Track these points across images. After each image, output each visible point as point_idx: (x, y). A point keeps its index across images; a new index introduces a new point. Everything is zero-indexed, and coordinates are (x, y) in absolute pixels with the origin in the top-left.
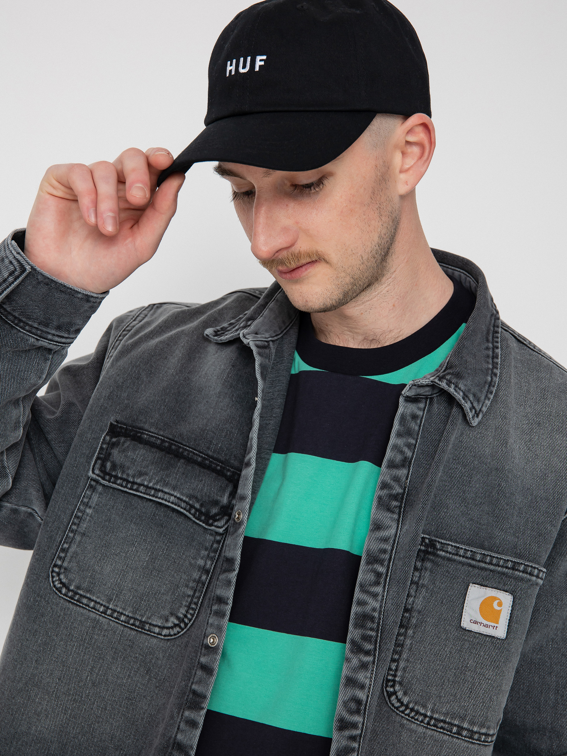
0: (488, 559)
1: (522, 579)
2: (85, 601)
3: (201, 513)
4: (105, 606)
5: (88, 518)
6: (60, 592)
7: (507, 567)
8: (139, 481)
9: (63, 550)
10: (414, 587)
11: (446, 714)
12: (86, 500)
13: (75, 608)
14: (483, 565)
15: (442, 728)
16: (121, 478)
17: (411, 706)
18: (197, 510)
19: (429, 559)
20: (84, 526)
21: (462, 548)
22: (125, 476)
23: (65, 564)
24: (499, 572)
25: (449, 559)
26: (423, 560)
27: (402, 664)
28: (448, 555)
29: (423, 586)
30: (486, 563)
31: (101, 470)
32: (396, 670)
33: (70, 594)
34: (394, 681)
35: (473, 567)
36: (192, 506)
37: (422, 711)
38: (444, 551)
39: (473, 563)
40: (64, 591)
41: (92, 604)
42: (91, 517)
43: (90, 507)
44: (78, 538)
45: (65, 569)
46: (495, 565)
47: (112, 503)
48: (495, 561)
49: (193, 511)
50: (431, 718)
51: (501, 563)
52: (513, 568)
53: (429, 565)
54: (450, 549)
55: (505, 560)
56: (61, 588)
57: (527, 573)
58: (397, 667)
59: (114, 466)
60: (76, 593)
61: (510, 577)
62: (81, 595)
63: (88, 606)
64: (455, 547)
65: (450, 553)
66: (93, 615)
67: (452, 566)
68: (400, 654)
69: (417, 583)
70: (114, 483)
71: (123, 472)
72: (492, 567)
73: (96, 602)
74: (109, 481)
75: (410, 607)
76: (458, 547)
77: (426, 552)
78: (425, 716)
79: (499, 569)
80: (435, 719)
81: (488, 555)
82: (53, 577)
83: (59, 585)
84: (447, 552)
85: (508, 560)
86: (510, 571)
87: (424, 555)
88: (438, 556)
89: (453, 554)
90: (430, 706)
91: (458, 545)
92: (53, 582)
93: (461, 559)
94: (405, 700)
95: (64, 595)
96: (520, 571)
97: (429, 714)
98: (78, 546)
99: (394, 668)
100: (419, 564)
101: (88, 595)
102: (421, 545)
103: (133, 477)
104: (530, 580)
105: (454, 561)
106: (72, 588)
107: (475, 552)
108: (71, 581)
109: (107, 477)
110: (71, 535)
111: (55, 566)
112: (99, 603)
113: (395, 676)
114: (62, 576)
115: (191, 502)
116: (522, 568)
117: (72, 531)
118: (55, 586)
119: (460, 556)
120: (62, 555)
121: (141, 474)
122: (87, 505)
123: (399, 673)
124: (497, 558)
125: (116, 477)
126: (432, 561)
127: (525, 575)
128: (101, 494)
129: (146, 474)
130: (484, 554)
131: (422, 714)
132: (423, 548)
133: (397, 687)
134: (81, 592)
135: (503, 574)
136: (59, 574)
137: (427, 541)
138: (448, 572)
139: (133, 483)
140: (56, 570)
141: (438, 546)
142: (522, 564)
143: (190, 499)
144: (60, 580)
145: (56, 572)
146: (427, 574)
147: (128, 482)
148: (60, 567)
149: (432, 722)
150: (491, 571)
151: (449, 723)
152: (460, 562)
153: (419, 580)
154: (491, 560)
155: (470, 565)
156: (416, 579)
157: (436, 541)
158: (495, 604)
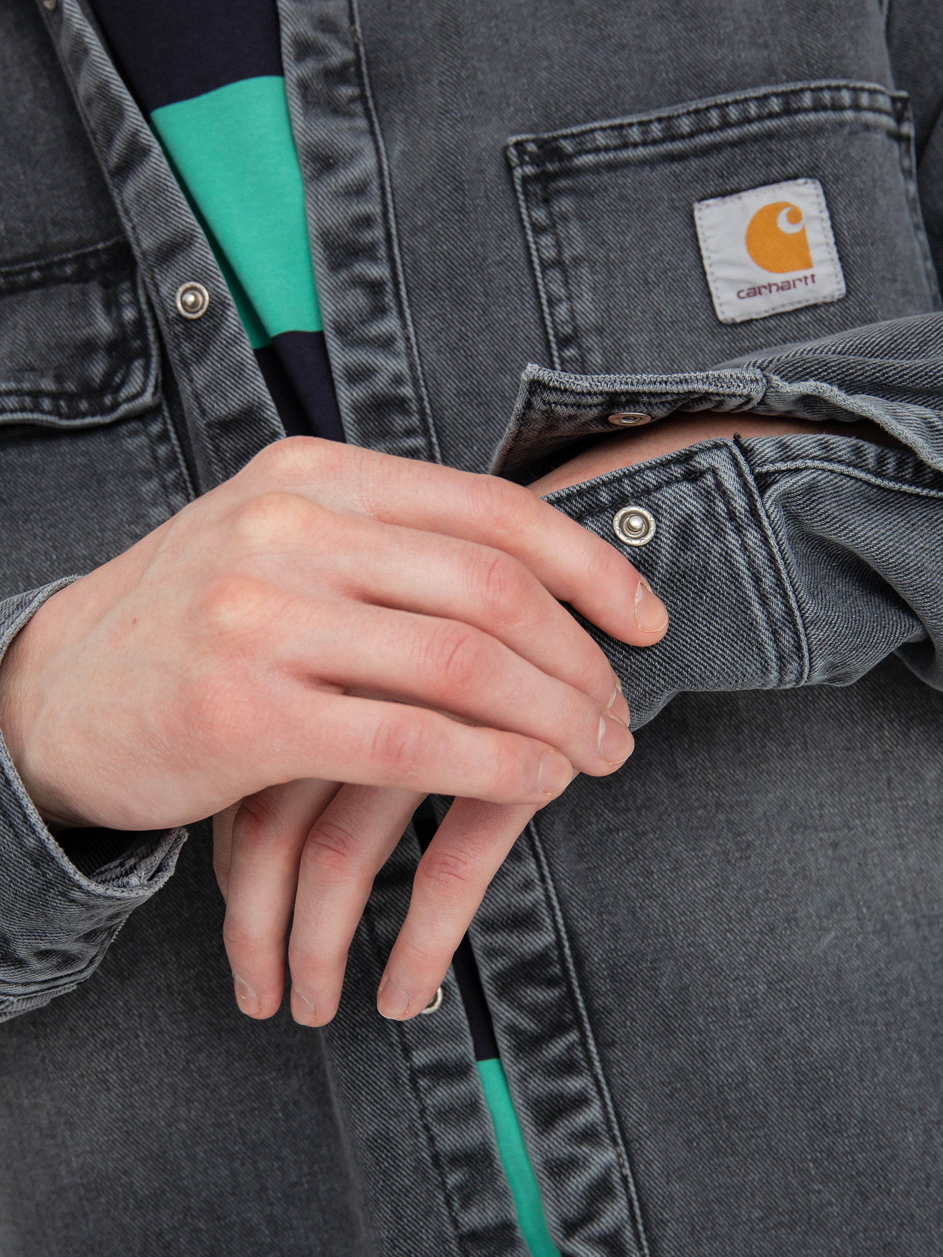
0: (714, 117)
1: (819, 130)
3: (71, 398)
7: (771, 116)
10: (556, 274)
14: (706, 139)
18: (55, 396)
19: (560, 192)
21: (631, 125)
25: (611, 167)
26: (546, 201)
28: (603, 157)
29: (577, 261)
30: (711, 130)
35: (682, 156)
36: (36, 394)
38: (588, 152)
39: (678, 146)
46: (739, 123)
48: (733, 113)
49: (46, 404)
52: (787, 111)
53: (565, 204)
54: (601, 139)
55: (757, 99)
57: (824, 108)
61: (789, 137)
64: (612, 128)
65: (607, 149)
67: (628, 180)
69: (558, 263)
72: (732, 133)
75: (568, 330)
76: (621, 127)
77: (544, 178)
79: (755, 128)
81: (708, 109)
84: (597, 150)
85: (766, 97)
86: (785, 121)
87: (545, 188)
88: (579, 171)
89: (616, 148)
91: (617, 121)
93: (641, 152)
96: (806, 111)
100: (540, 215)
102: (522, 164)
104: (841, 124)
105: (627, 164)
107: (669, 118)
115: (26, 386)
116: (807, 100)
119: (635, 145)
124: (736, 102)
126: (572, 191)
127: (823, 116)
130: (697, 111)
132: (529, 170)
135: (769, 135)
137: (532, 147)
138: (622, 198)
141: (568, 146)
142: (802, 90)
143: (18, 381)
146: (574, 228)
150: (733, 144)
152: (643, 162)
153: (560, 253)
154: (724, 117)
155: (671, 158)
156: (550, 254)
157: (556, 139)
158: (784, 225)
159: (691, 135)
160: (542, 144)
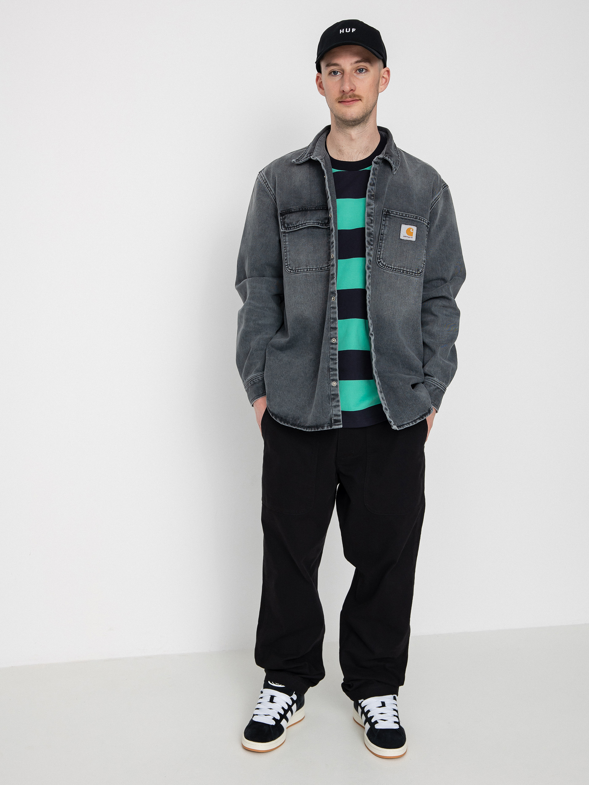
0: (408, 216)
1: (419, 222)
2: (299, 271)
3: (323, 224)
4: (306, 269)
5: (288, 245)
6: (291, 272)
7: (414, 218)
8: (298, 224)
9: (286, 260)
10: (384, 226)
11: (398, 267)
12: (284, 241)
13: (297, 274)
14: (406, 218)
15: (397, 271)
16: (292, 227)
17: (386, 265)
19: (388, 217)
20: (288, 248)
22: (293, 226)
23: (288, 264)
24: (411, 220)
25: (394, 216)
26: (386, 217)
27: (382, 252)
29: (387, 226)
30: (407, 217)
31: (284, 228)
32: (380, 254)
33: (294, 271)
34: (380, 258)
35: (402, 218)
37: (391, 267)
38: (392, 214)
40: (292, 271)
41: (302, 270)
42: (289, 245)
43: (287, 242)
44: (288, 253)
45: (289, 265)
46: (410, 217)
47: (293, 237)
48: (410, 216)
50: (394, 268)
51: (412, 217)
52: (416, 218)
53: (388, 219)
54: (394, 213)
56: (291, 271)
57: (420, 220)
58: (380, 253)
59: (288, 225)
60: (296, 270)
61: (415, 221)
62: (297, 270)
63: (301, 272)
65: (395, 214)
66: (304, 274)
67: (396, 219)
68: (381, 249)
69: (384, 225)
70: (291, 229)
71: (292, 225)
72: (409, 218)
73: (303, 269)
74: (289, 230)
75: (383, 233)
77: (386, 215)
78: (392, 268)
79: (412, 219)
80: (395, 269)
82: (287, 269)
83: (290, 271)
84: (393, 214)
85: (414, 216)
87: (386, 216)
88: (391, 215)
89: (396, 215)
90: (393, 265)
91: (397, 212)
92: (288, 271)
94: (384, 264)
95: (293, 272)
97: (393, 267)
98: (289, 256)
99: (379, 254)
100: (384, 219)
101: (300, 268)
102: (385, 212)
103: (296, 224)
104: (421, 222)
105: (396, 217)
106: (294, 269)
107: (403, 214)
108: (292, 267)
109: (287, 229)
110: (286, 254)
111: (286, 266)
112: (304, 269)
113: (380, 256)
114: (289, 268)
117: (285, 252)
118: (289, 272)
119: (398, 215)
120: (286, 261)
121: (298, 222)
122: (285, 242)
123: (381, 255)
125: (290, 228)
126: (389, 217)
127: (419, 220)
128: (288, 236)
129: (299, 221)
130: (406, 214)
131: (390, 268)
132: (385, 213)
133: (381, 260)
134: (297, 269)
135: (413, 220)
136: (288, 268)
137: (386, 211)
138: (394, 220)
139: (297, 226)
140: (287, 267)
141: (390, 212)
144: (289, 269)
145: (287, 268)
146: (388, 222)
147: (295, 227)
148: (287, 265)
149: (394, 270)
150: (409, 220)
151: (399, 269)
152: (398, 217)
153: (385, 224)
154: (409, 216)
155: (401, 218)
156: (384, 224)
157: (389, 211)
158: (411, 230)
159: (404, 216)
160: (388, 211)
